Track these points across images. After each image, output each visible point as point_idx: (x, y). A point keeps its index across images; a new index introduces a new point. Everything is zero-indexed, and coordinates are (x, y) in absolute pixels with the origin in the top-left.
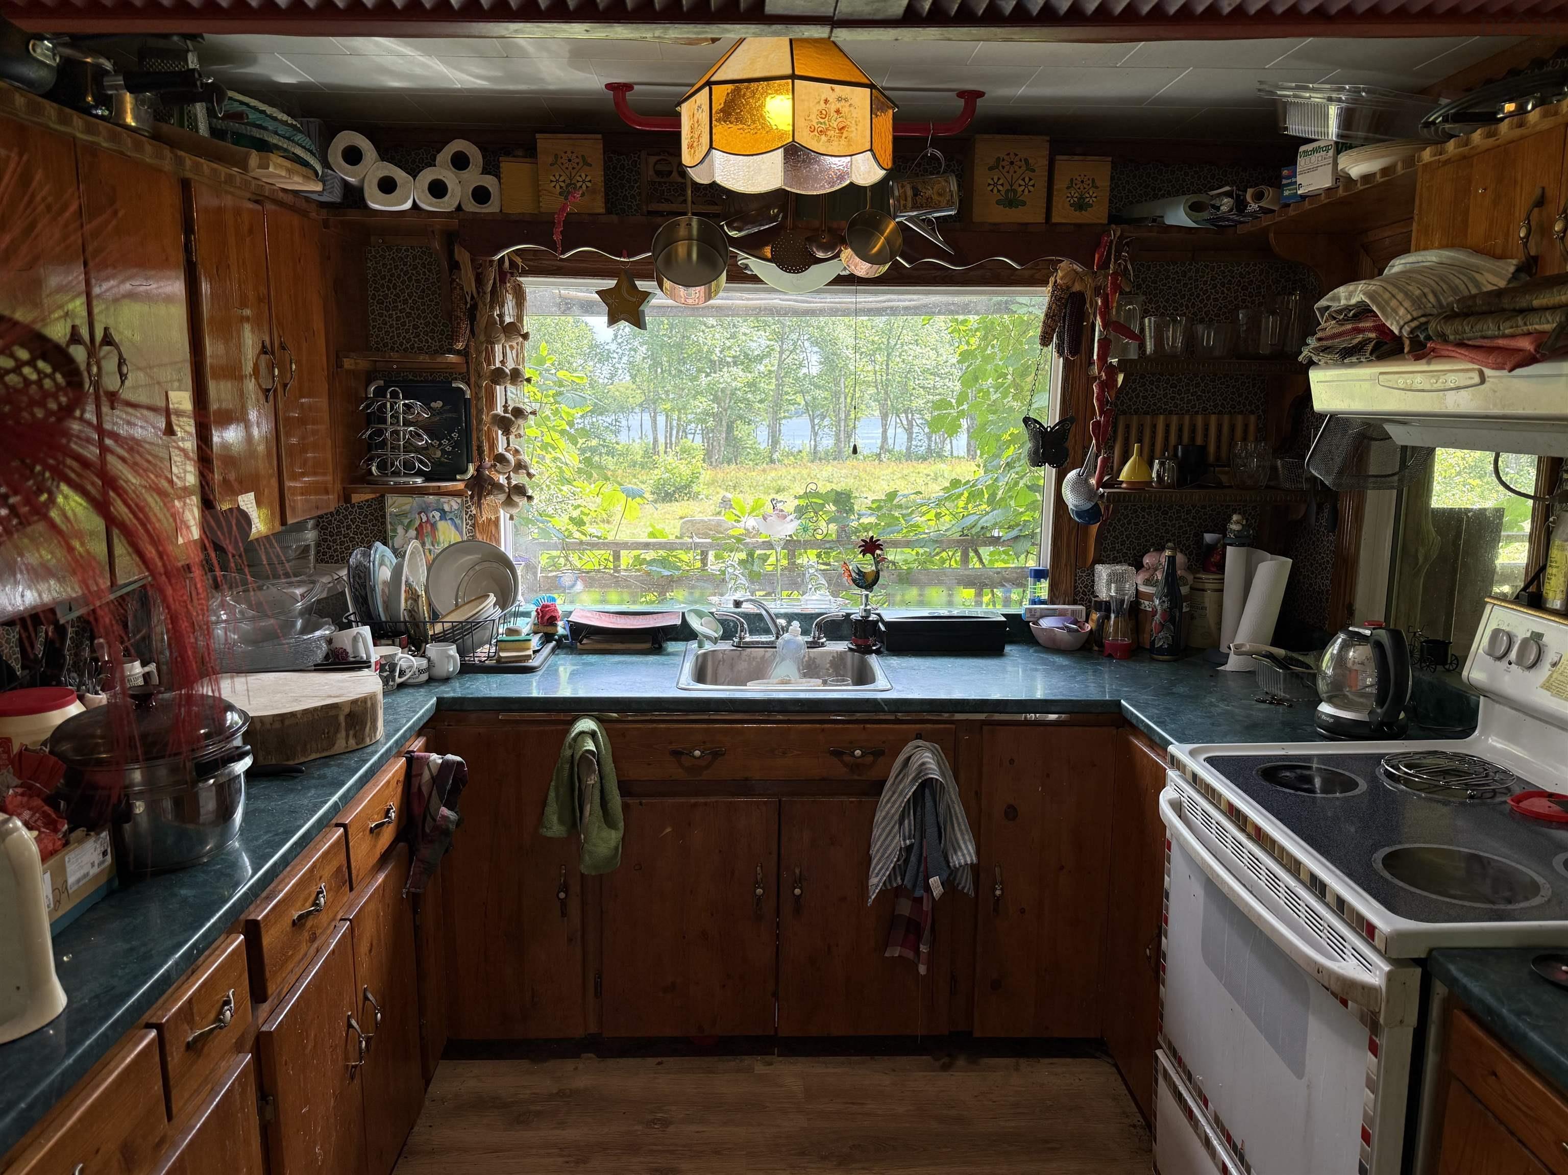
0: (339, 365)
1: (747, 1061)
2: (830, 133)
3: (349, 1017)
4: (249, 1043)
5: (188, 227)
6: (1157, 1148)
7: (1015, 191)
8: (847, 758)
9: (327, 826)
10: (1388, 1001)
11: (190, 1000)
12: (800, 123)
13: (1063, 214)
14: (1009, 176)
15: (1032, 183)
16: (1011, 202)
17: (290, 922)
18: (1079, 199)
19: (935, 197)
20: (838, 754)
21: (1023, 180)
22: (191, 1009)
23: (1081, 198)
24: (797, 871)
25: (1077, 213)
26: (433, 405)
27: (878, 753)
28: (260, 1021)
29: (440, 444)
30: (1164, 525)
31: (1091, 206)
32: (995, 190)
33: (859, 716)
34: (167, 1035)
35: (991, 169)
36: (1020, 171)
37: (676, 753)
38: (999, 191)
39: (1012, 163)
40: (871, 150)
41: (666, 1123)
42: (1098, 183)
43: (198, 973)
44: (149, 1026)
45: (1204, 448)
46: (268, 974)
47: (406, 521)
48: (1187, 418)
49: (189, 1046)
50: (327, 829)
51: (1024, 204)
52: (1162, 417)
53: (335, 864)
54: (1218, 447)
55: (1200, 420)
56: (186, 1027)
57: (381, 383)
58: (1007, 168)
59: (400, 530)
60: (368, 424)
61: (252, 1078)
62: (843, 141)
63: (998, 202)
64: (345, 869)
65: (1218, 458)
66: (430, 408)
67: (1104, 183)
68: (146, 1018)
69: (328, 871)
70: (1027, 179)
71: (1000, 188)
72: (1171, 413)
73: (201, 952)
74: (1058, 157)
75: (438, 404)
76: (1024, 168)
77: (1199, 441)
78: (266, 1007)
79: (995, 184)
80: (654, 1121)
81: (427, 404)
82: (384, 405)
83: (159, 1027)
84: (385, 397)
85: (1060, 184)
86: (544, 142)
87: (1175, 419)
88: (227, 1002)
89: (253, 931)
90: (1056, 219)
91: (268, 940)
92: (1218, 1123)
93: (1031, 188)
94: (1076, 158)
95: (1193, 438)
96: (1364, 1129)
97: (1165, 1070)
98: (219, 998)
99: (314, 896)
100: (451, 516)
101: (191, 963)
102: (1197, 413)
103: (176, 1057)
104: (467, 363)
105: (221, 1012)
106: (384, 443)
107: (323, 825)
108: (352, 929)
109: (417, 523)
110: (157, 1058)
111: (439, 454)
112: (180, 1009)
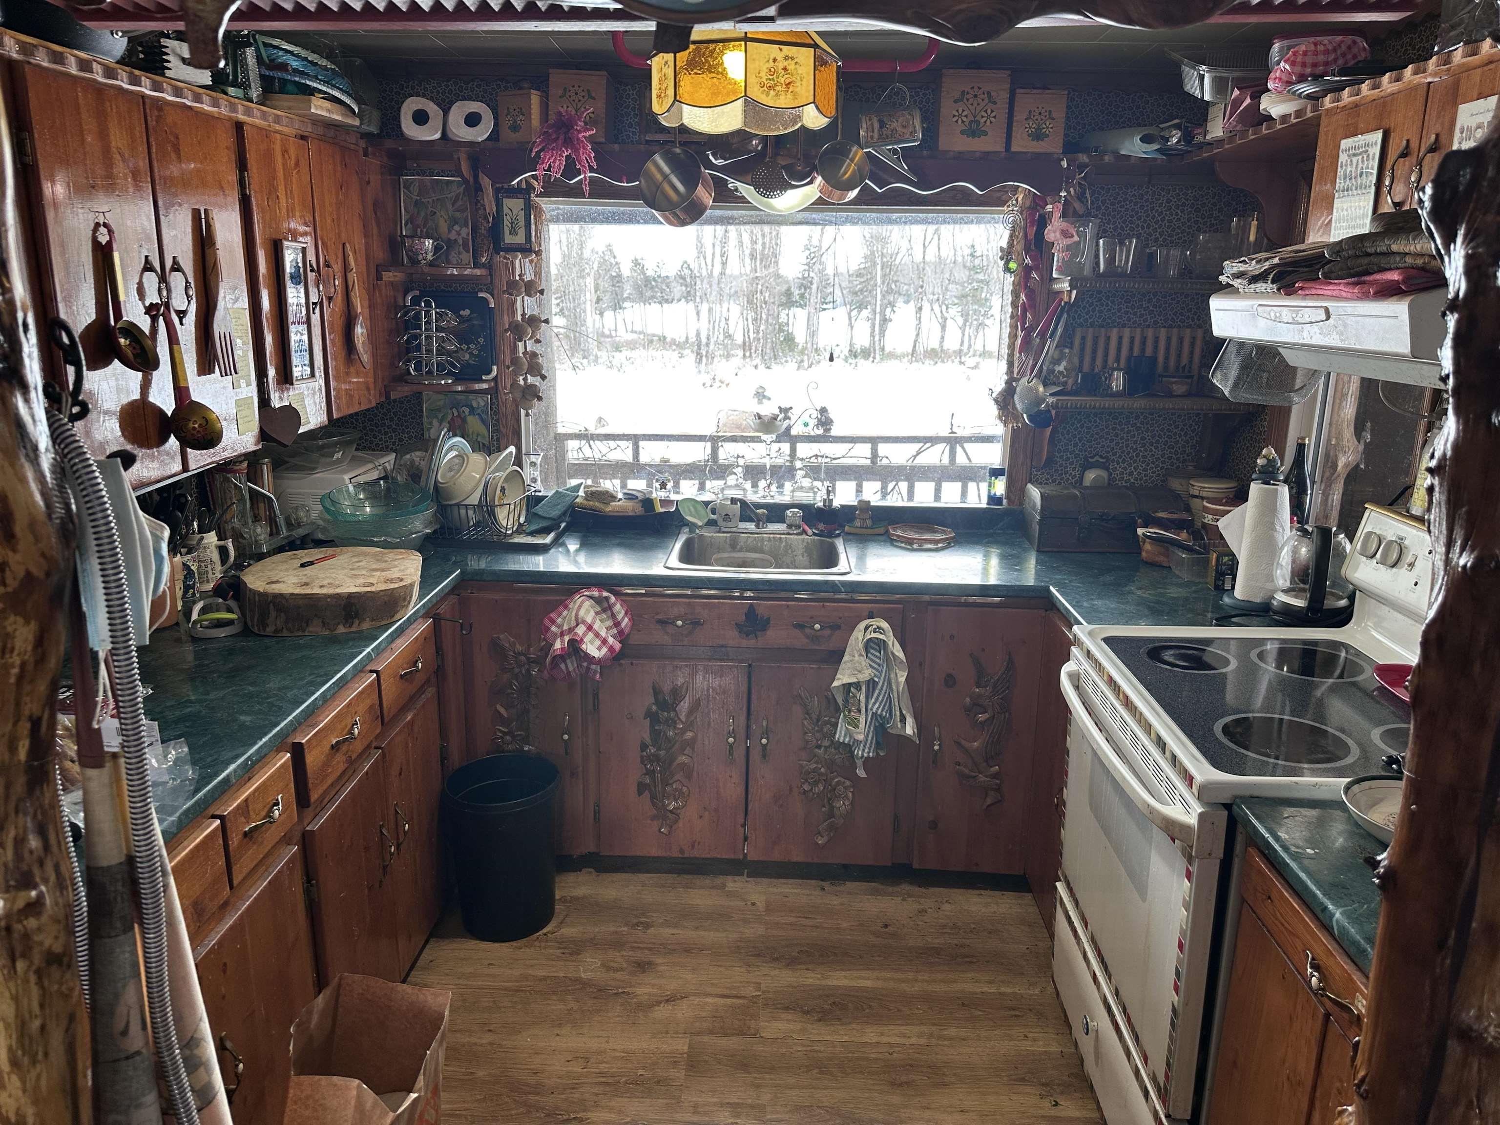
0: (379, 278)
1: (719, 880)
2: (779, 88)
3: (382, 826)
4: (297, 836)
5: (242, 166)
6: (1055, 963)
7: (978, 122)
8: (807, 631)
9: (361, 671)
10: (1198, 837)
11: (246, 800)
12: (752, 80)
13: (1022, 144)
14: (972, 108)
15: (993, 114)
16: (974, 131)
17: (329, 746)
18: (1036, 130)
19: (899, 129)
20: (800, 626)
21: (986, 111)
22: (247, 806)
23: (1039, 129)
24: (765, 723)
25: (1035, 143)
26: (462, 313)
27: (835, 627)
28: (305, 823)
29: (469, 348)
30: (1114, 429)
31: (1047, 136)
32: (960, 121)
33: (823, 595)
34: (228, 825)
35: (956, 102)
36: (983, 104)
37: (662, 622)
38: (963, 122)
39: (976, 96)
40: (814, 102)
41: (647, 926)
42: (1054, 115)
43: (252, 781)
44: (215, 817)
45: (1154, 359)
46: (310, 785)
47: (440, 416)
48: (1138, 331)
49: (246, 834)
50: (363, 674)
51: (986, 133)
52: (1115, 330)
53: (368, 702)
54: (1167, 358)
55: (1150, 333)
56: (243, 819)
57: (417, 293)
58: (971, 101)
59: (435, 423)
60: (407, 329)
61: (299, 865)
62: (789, 96)
63: (962, 132)
64: (377, 707)
65: (1166, 367)
66: (459, 316)
67: (1060, 114)
68: (212, 811)
69: (363, 707)
70: (989, 111)
71: (964, 119)
72: (1124, 326)
73: (255, 763)
74: (1018, 91)
75: (466, 312)
76: (987, 100)
77: (1149, 352)
78: (309, 812)
79: (960, 116)
80: (637, 924)
81: (456, 312)
82: (420, 313)
83: (222, 818)
84: (420, 305)
85: (1020, 116)
86: (556, 77)
87: (1127, 332)
88: (277, 804)
89: (298, 751)
90: (1014, 148)
91: (312, 759)
92: (1093, 941)
93: (993, 120)
94: (1035, 91)
95: (1143, 350)
96: (1180, 941)
97: (1061, 899)
98: (270, 800)
99: (349, 726)
100: (479, 411)
101: (248, 772)
102: (1148, 326)
103: (235, 840)
104: (491, 275)
105: (271, 811)
106: (420, 345)
107: (359, 670)
108: (383, 755)
109: (450, 417)
110: (221, 842)
111: (467, 357)
112: (238, 805)
